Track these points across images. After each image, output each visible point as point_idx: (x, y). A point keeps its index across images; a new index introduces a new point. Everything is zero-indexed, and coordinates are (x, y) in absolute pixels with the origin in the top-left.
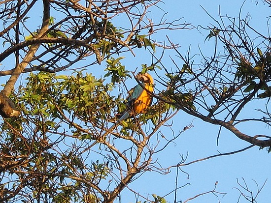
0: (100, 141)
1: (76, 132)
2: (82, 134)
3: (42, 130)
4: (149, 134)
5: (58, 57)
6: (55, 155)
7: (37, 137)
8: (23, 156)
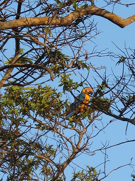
0: (54, 131)
1: (38, 125)
2: (42, 126)
3: (16, 124)
4: (87, 126)
5: (26, 75)
6: (24, 141)
7: (12, 128)
8: (3, 141)
